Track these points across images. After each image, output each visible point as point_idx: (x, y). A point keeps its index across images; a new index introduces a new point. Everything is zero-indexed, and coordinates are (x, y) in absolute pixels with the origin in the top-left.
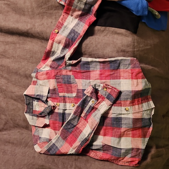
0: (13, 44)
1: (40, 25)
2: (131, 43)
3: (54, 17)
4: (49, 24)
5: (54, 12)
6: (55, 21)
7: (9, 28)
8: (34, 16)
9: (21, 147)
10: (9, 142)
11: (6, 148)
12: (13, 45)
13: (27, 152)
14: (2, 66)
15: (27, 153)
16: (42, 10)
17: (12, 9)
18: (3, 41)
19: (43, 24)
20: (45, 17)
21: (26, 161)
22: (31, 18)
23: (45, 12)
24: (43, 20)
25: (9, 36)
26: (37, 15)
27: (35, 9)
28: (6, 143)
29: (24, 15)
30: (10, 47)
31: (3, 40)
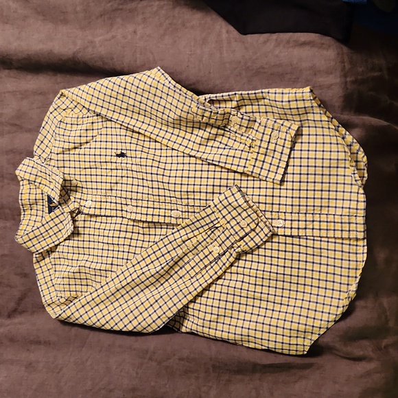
0: (40, 94)
1: (106, 40)
2: (336, 63)
3: (141, 17)
4: (129, 37)
5: (140, 6)
6: (143, 28)
7: (30, 53)
8: (89, 23)
9: (71, 349)
10: (39, 343)
11: (33, 357)
12: (40, 98)
13: (87, 360)
14: (14, 153)
15: (89, 363)
16: (109, 5)
17: (36, 9)
18: (13, 92)
19: (113, 37)
20: (119, 20)
21: (89, 383)
22: (83, 28)
23: (117, 9)
24: (113, 30)
25: (29, 77)
26: (97, 18)
27: (92, 4)
28: (31, 344)
29: (65, 21)
30: (33, 103)
31: (14, 89)
